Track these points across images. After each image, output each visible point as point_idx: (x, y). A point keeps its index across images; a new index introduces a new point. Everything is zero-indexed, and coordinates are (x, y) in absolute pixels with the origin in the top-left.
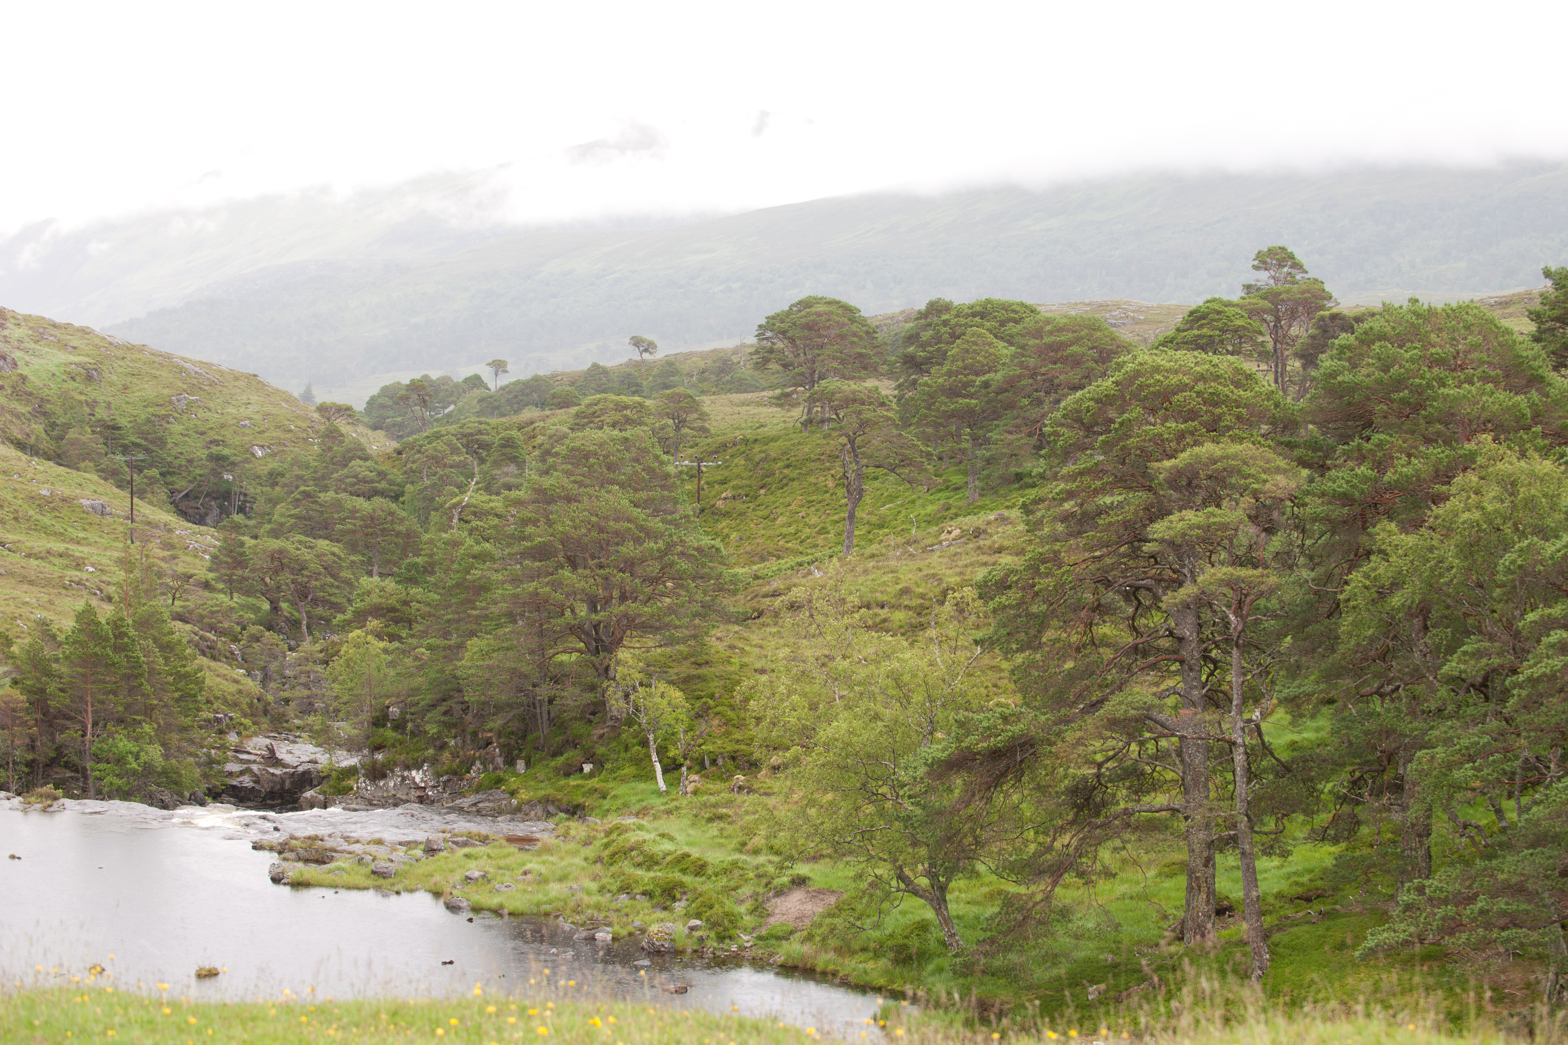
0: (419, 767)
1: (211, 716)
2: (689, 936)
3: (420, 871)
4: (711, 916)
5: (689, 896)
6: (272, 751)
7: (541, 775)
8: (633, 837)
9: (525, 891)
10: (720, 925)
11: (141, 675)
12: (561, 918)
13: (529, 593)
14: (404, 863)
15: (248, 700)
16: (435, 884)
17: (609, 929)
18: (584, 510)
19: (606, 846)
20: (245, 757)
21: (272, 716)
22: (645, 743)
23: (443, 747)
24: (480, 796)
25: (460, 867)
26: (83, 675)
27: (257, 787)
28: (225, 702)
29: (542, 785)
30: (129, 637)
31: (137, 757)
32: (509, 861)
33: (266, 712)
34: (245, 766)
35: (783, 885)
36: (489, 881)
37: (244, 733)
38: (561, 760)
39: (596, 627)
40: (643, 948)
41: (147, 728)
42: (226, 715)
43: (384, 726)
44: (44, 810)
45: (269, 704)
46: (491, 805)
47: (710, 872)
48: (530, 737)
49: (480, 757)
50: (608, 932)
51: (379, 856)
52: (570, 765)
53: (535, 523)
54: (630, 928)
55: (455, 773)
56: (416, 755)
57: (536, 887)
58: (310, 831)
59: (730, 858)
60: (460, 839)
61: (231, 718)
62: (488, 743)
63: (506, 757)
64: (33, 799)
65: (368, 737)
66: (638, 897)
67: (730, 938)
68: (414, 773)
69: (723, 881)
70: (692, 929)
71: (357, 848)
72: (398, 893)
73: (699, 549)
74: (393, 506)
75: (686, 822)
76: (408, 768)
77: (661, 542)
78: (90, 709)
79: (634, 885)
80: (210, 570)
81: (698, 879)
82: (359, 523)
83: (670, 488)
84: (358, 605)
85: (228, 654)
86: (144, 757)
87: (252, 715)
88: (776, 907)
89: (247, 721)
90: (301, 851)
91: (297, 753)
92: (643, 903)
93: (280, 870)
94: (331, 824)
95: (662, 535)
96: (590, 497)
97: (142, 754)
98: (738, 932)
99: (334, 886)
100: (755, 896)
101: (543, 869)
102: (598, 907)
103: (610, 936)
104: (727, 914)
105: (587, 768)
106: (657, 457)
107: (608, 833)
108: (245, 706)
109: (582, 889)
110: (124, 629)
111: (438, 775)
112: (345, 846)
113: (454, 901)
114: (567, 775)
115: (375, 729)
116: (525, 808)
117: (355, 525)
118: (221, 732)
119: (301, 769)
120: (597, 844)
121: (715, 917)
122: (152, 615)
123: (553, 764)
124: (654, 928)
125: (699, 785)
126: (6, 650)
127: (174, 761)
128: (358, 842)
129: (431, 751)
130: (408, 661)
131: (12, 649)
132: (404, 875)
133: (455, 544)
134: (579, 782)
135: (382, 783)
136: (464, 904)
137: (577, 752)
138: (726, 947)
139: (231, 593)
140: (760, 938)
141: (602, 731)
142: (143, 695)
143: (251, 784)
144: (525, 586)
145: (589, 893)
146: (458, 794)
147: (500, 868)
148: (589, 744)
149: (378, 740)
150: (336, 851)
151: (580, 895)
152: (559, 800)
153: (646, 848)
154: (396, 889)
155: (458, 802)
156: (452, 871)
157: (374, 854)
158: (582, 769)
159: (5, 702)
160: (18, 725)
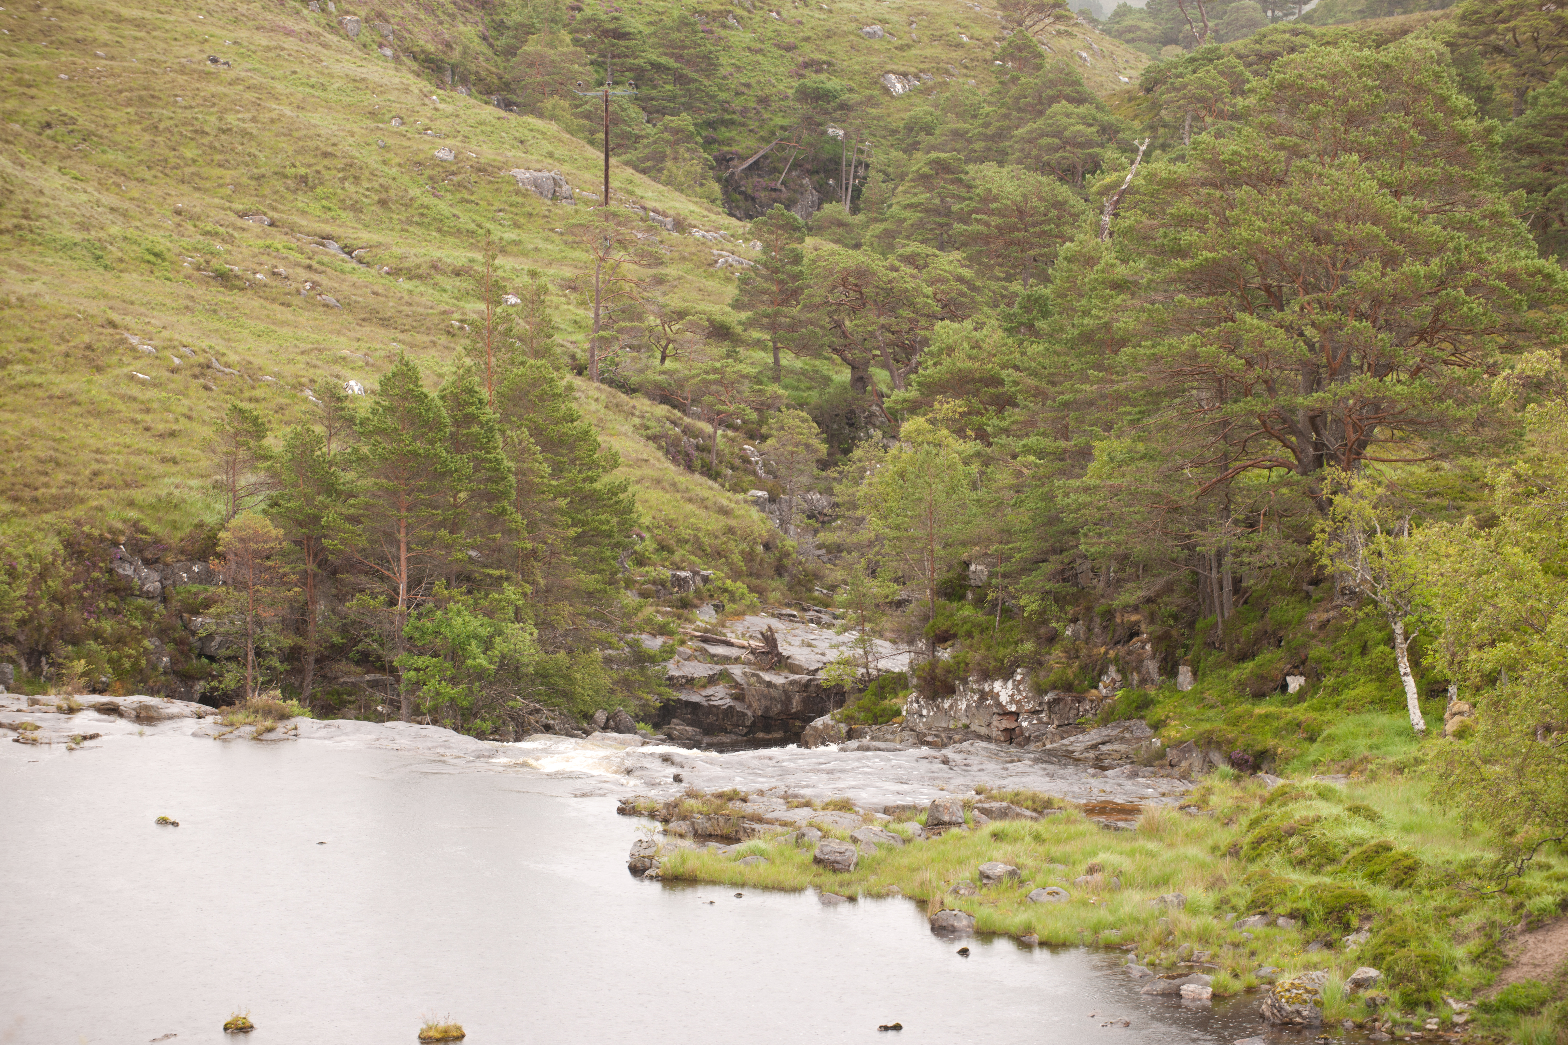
0: (1006, 674)
1: (667, 574)
2: (1351, 998)
3: (905, 861)
4: (1396, 962)
5: (1375, 923)
6: (769, 639)
7: (1212, 695)
8: (1299, 811)
9: (1085, 904)
10: (1411, 981)
11: (504, 495)
12: (1131, 956)
13: (1182, 355)
14: (879, 846)
15: (744, 546)
16: (922, 884)
17: (1207, 978)
18: (1290, 201)
19: (1254, 824)
20: (720, 650)
21: (793, 577)
22: (1390, 641)
23: (1052, 639)
24: (1106, 732)
25: (979, 855)
26: (392, 493)
27: (739, 707)
28: (699, 548)
29: (1211, 713)
30: (481, 425)
31: (487, 645)
32: (1068, 848)
33: (780, 570)
34: (718, 668)
35: (1543, 911)
36: (1022, 882)
37: (730, 607)
38: (1249, 666)
39: (1316, 420)
40: (1262, 1016)
41: (510, 592)
42: (695, 573)
43: (962, 597)
44: (257, 738)
45: (787, 555)
46: (1122, 748)
47: (1421, 880)
48: (1199, 625)
49: (1116, 660)
50: (1206, 984)
51: (838, 831)
52: (1262, 677)
53: (1201, 224)
54: (1251, 979)
55: (1069, 687)
56: (1001, 652)
57: (1106, 895)
58: (740, 783)
59: (1463, 857)
60: (995, 805)
61: (706, 580)
62: (1133, 633)
63: (1164, 660)
64: (240, 717)
65: (926, 618)
66: (1281, 921)
67: (1429, 1005)
68: (997, 685)
69: (1439, 898)
70: (1359, 984)
71: (801, 815)
72: (852, 899)
73: (1511, 278)
74: (1064, 191)
75: (1426, 787)
76: (987, 675)
77: (1435, 261)
78: (403, 555)
79: (1276, 899)
80: (737, 305)
81: (1399, 893)
82: (995, 221)
83: (1466, 160)
84: (930, 371)
85: (738, 462)
86: (500, 646)
87: (751, 575)
88: (1523, 952)
89: (740, 587)
90: (699, 819)
91: (822, 645)
92: (1290, 931)
93: (648, 852)
94: (785, 773)
95: (1441, 248)
96: (1308, 175)
97: (498, 639)
98: (1445, 994)
99: (739, 884)
100: (1487, 929)
101: (1126, 865)
102: (1204, 938)
103: (1210, 990)
104: (1426, 960)
105: (1295, 683)
106: (1442, 101)
107: (1268, 802)
108: (737, 558)
109: (1182, 904)
110: (472, 409)
111: (1039, 691)
112: (781, 812)
113: (945, 917)
114: (1259, 695)
115: (942, 601)
116: (1172, 755)
117: (987, 225)
118: (685, 604)
119: (821, 675)
120: (1244, 821)
121: (1402, 964)
122: (535, 384)
123: (1234, 674)
124: (1285, 980)
125: (1468, 721)
126: (252, 443)
127: (562, 655)
128: (808, 804)
129: (1028, 646)
130: (1003, 477)
131: (265, 442)
132: (874, 866)
133: (1090, 261)
134: (1272, 709)
135: (947, 705)
136: (962, 923)
137: (1280, 653)
138: (1416, 1021)
139: (776, 349)
140: (1486, 1008)
141: (1324, 616)
142: (508, 532)
143: (728, 702)
144: (1174, 341)
145: (1195, 911)
146: (1070, 727)
147: (1052, 860)
148: (1300, 639)
149: (943, 624)
150: (760, 820)
151: (1175, 913)
152: (1229, 742)
153: (1316, 831)
154: (847, 892)
155: (1065, 742)
156: (960, 862)
157: (825, 827)
158: (1284, 687)
159: (242, 540)
160: (268, 583)
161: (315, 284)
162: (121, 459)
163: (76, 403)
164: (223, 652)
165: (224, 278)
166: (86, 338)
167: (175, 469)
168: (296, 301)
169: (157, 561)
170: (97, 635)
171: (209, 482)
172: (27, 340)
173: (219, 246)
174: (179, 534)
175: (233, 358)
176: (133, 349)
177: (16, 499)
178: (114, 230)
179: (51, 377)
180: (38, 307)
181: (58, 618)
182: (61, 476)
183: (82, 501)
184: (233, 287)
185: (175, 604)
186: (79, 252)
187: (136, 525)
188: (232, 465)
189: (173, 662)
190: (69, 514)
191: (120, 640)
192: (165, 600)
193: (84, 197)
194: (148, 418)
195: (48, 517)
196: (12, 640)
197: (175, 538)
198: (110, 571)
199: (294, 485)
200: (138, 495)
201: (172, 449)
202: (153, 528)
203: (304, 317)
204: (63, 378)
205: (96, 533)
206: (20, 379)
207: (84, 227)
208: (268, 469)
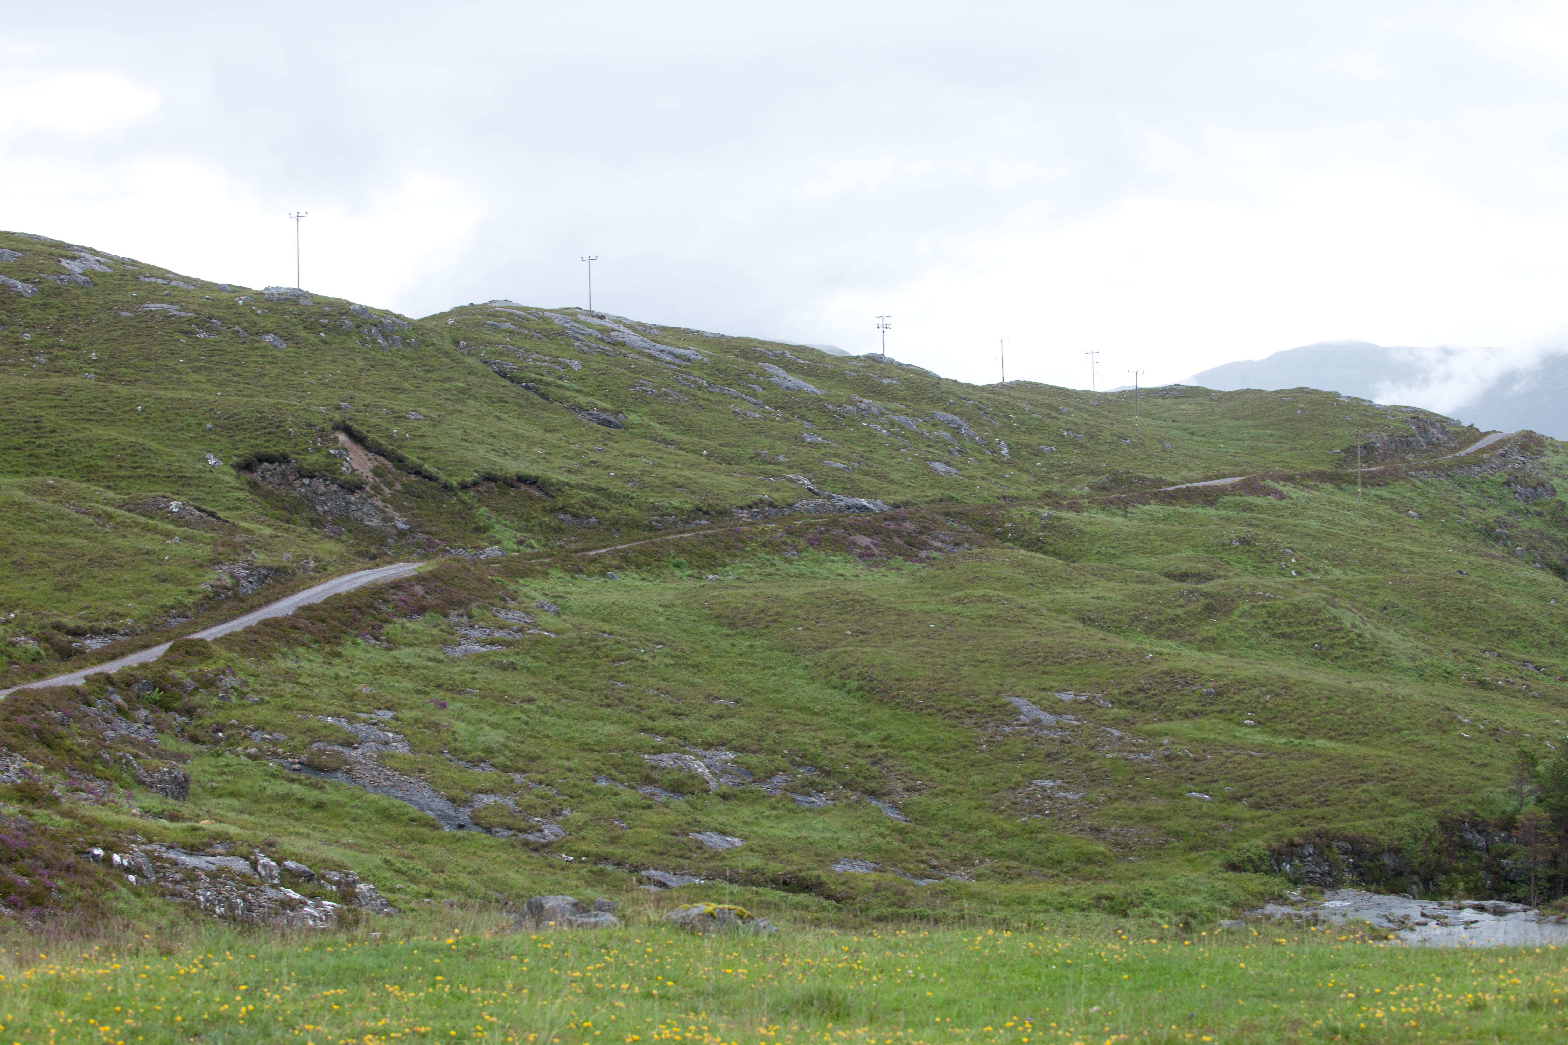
64: (1548, 911)
126: (1530, 769)
159: (1528, 820)
160: (1541, 842)
161: (1528, 686)
162: (1462, 778)
163: (1436, 750)
164: (1518, 878)
165: (1482, 684)
166: (1437, 716)
167: (1489, 783)
168: (1519, 695)
169: (1483, 831)
170: (1456, 870)
171: (1507, 789)
172: (1409, 718)
173: (1478, 668)
174: (1494, 817)
175: (1509, 725)
176: (1460, 722)
177: (1413, 800)
178: (1427, 661)
179: (1422, 737)
180: (1412, 701)
181: (1438, 861)
182: (1435, 788)
183: (1446, 800)
184: (1487, 689)
185: (1493, 853)
186: (1411, 673)
187: (1473, 812)
188: (1520, 781)
189: (1492, 883)
190: (1440, 807)
191: (1465, 873)
192: (1488, 851)
193: (1410, 644)
194: (1472, 757)
195: (1431, 809)
196: (1417, 873)
197: (1492, 819)
198: (1461, 837)
199: (1553, 791)
200: (1472, 796)
201: (1486, 773)
202: (1482, 814)
203: (1526, 703)
204: (1426, 738)
205: (1455, 817)
206: (1408, 738)
207: (1413, 660)
208: (1538, 782)
